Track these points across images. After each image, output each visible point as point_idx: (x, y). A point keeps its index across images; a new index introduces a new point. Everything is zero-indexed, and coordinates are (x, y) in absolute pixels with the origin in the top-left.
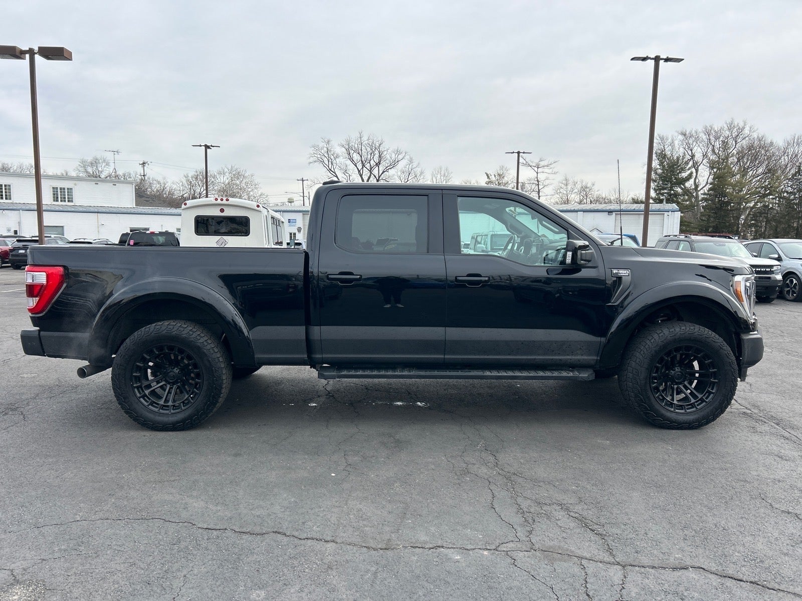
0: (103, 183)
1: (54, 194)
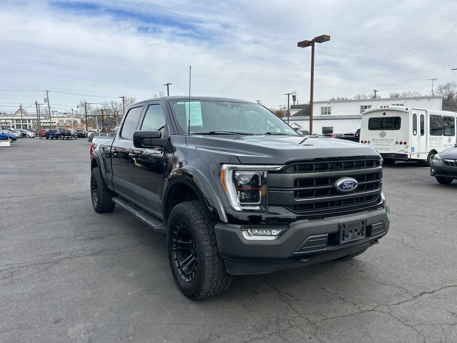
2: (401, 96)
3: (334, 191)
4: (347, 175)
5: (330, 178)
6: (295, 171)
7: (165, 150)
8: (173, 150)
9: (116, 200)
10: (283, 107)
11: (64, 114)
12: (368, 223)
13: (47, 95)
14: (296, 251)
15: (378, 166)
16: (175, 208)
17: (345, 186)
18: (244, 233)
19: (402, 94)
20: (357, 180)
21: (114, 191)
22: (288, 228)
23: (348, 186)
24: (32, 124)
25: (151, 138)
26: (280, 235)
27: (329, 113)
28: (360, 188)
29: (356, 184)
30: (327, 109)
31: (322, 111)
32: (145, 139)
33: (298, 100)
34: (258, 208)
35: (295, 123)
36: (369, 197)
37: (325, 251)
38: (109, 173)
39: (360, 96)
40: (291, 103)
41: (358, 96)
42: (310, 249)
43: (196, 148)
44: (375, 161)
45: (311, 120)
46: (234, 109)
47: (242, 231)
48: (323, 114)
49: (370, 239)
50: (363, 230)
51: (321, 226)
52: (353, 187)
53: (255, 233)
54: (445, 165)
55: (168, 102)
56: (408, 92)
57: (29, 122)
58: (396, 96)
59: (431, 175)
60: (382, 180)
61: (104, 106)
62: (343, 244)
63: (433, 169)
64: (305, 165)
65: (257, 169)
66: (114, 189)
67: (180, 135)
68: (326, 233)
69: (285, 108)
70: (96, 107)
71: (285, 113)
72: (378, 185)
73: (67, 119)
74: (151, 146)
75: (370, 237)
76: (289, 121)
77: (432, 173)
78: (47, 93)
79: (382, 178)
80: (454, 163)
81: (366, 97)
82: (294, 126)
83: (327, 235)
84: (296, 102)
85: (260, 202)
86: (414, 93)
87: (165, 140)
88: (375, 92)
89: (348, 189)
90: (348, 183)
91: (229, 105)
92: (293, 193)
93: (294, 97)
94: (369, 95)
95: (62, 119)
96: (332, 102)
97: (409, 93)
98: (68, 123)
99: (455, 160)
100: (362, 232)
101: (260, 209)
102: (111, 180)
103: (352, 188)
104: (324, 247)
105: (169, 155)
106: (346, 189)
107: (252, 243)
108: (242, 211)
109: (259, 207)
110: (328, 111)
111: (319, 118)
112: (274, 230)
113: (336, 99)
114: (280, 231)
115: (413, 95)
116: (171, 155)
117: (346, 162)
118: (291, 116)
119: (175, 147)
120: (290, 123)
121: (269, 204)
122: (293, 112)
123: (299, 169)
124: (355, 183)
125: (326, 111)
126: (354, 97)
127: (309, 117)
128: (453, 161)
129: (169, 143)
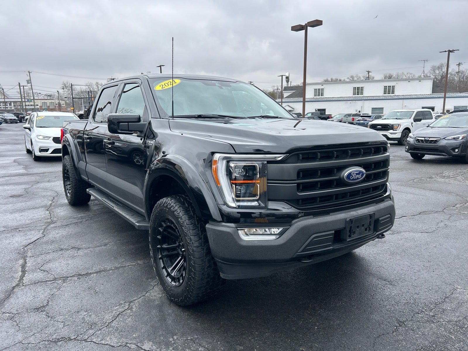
0: (413, 81)
1: (384, 90)
2: (394, 76)
3: (341, 183)
4: (355, 164)
5: (336, 168)
6: (298, 161)
7: (145, 136)
8: (154, 136)
9: (90, 191)
10: (276, 88)
11: (48, 96)
12: (376, 217)
13: (29, 76)
14: (298, 252)
15: (385, 153)
16: (159, 202)
17: (353, 176)
18: (241, 233)
19: (396, 75)
20: (364, 168)
21: (88, 181)
22: (290, 226)
23: (355, 176)
24: (13, 107)
25: (128, 122)
26: (281, 234)
27: (322, 95)
28: (368, 178)
29: (364, 174)
30: (320, 91)
31: (315, 93)
32: (121, 124)
33: (291, 82)
34: (255, 204)
35: (288, 105)
36: (376, 188)
37: (331, 250)
38: (82, 162)
39: (354, 77)
40: (285, 84)
41: (352, 77)
42: (314, 249)
43: (182, 134)
44: (383, 147)
45: (304, 102)
46: (223, 88)
47: (238, 230)
48: (316, 96)
49: (377, 234)
50: (370, 224)
51: (326, 223)
52: (361, 178)
53: (253, 232)
54: (417, 142)
55: (148, 80)
56: (401, 73)
57: (10, 104)
58: (389, 76)
59: (406, 151)
60: (389, 169)
61: (89, 87)
62: (349, 241)
63: (407, 146)
64: (308, 153)
65: (255, 159)
66: (88, 179)
67: (162, 119)
68: (332, 230)
69: (278, 89)
70: (80, 88)
71: (278, 95)
72: (385, 174)
73: (50, 101)
74: (129, 131)
75: (377, 232)
76: (283, 103)
77: (406, 150)
78: (30, 74)
79: (389, 166)
80: (424, 141)
81: (360, 77)
82: (288, 108)
83: (333, 232)
84: (289, 83)
85: (258, 197)
86: (408, 74)
87: (145, 125)
88: (369, 73)
89: (356, 179)
90: (356, 173)
91: (217, 84)
92: (296, 186)
93: (287, 78)
94: (363, 76)
95: (46, 101)
96: (325, 84)
97: (403, 73)
98: (52, 105)
99: (425, 138)
100: (370, 227)
101: (258, 204)
102: (85, 169)
103: (359, 178)
104: (329, 246)
105: (149, 142)
106: (353, 179)
107: (250, 244)
108: (237, 207)
109: (257, 202)
110: (321, 92)
111: (312, 100)
112: (274, 228)
113: (330, 79)
114: (281, 229)
115: (407, 76)
116: (152, 142)
117: (353, 150)
118: (285, 98)
119: (156, 133)
120: (284, 105)
121: (268, 199)
122: (286, 94)
123: (302, 158)
124: (362, 172)
125: (319, 92)
126: (348, 78)
127: (301, 99)
128: (423, 139)
129: (150, 128)
